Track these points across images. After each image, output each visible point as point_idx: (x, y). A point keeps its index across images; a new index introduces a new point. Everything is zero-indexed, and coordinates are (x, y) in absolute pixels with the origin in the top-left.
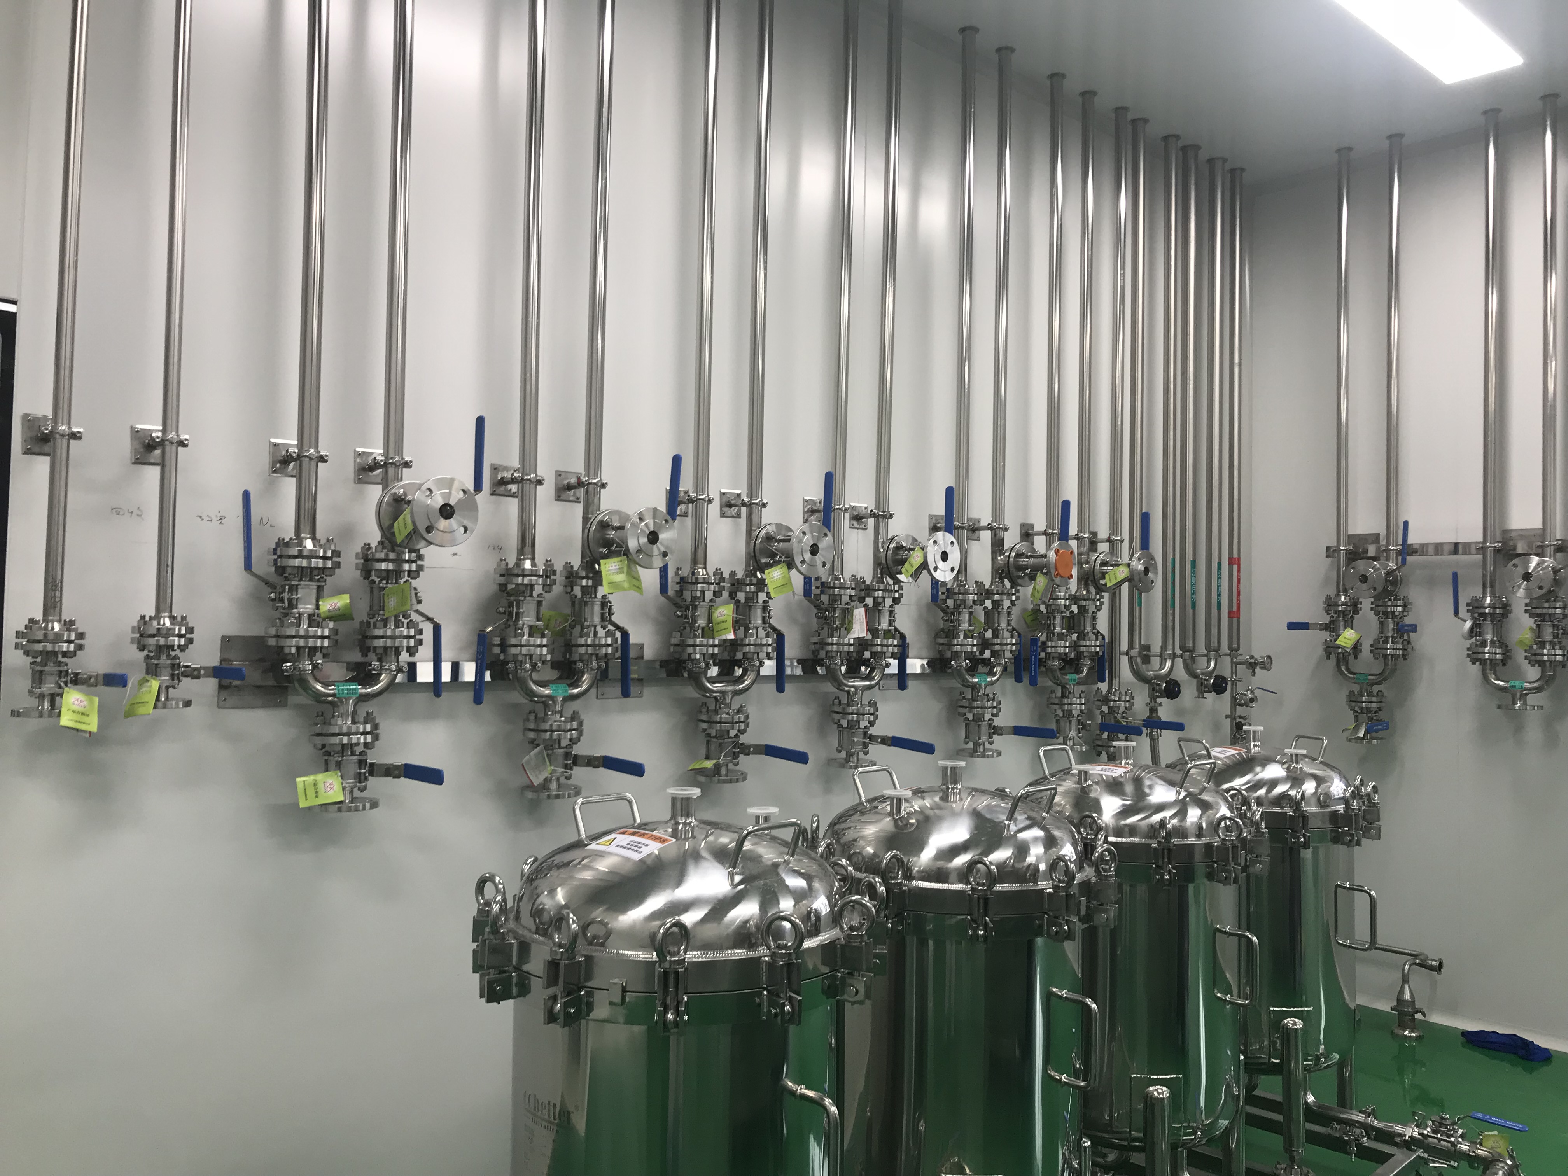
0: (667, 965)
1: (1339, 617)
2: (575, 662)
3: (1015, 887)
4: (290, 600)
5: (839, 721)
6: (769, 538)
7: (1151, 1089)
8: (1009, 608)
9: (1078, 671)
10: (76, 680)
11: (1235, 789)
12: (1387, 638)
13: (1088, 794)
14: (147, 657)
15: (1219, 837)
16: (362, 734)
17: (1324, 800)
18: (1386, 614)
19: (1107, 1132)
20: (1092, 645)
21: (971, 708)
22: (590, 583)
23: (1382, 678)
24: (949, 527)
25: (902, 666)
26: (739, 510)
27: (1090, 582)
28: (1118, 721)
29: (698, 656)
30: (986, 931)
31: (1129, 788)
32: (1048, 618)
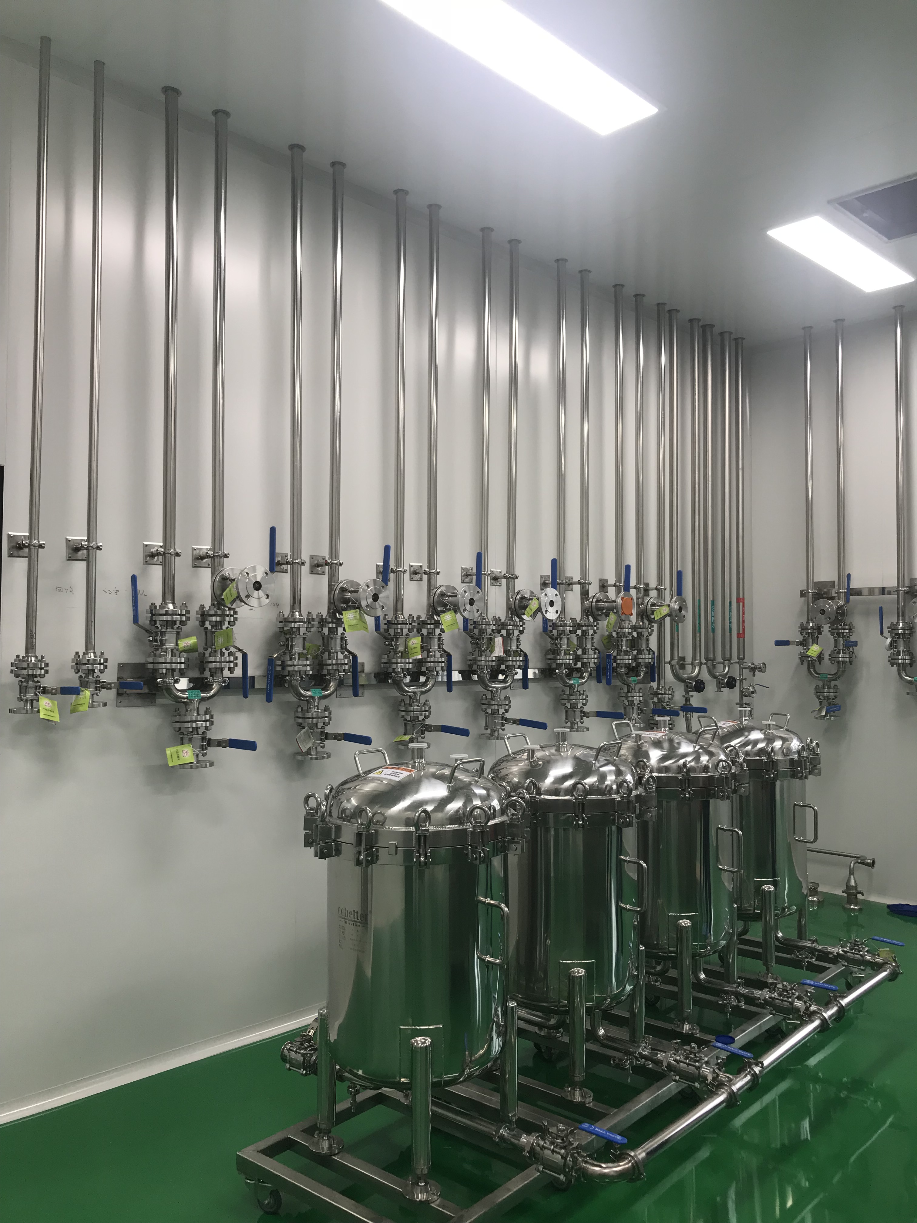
0: (420, 832)
1: (809, 637)
2: (325, 675)
3: (599, 797)
4: (161, 641)
5: (486, 709)
6: (442, 595)
7: (681, 921)
8: (592, 635)
9: (638, 675)
10: (45, 691)
11: (732, 746)
12: (839, 650)
13: (641, 748)
14: (81, 677)
15: (718, 771)
16: (204, 721)
17: (787, 752)
18: (838, 634)
19: (655, 949)
20: (646, 658)
21: (569, 700)
22: (334, 625)
23: (836, 676)
24: (554, 585)
25: (525, 674)
26: (422, 576)
27: (644, 617)
28: (664, 708)
29: (399, 670)
30: (583, 822)
31: (666, 745)
32: (618, 641)
